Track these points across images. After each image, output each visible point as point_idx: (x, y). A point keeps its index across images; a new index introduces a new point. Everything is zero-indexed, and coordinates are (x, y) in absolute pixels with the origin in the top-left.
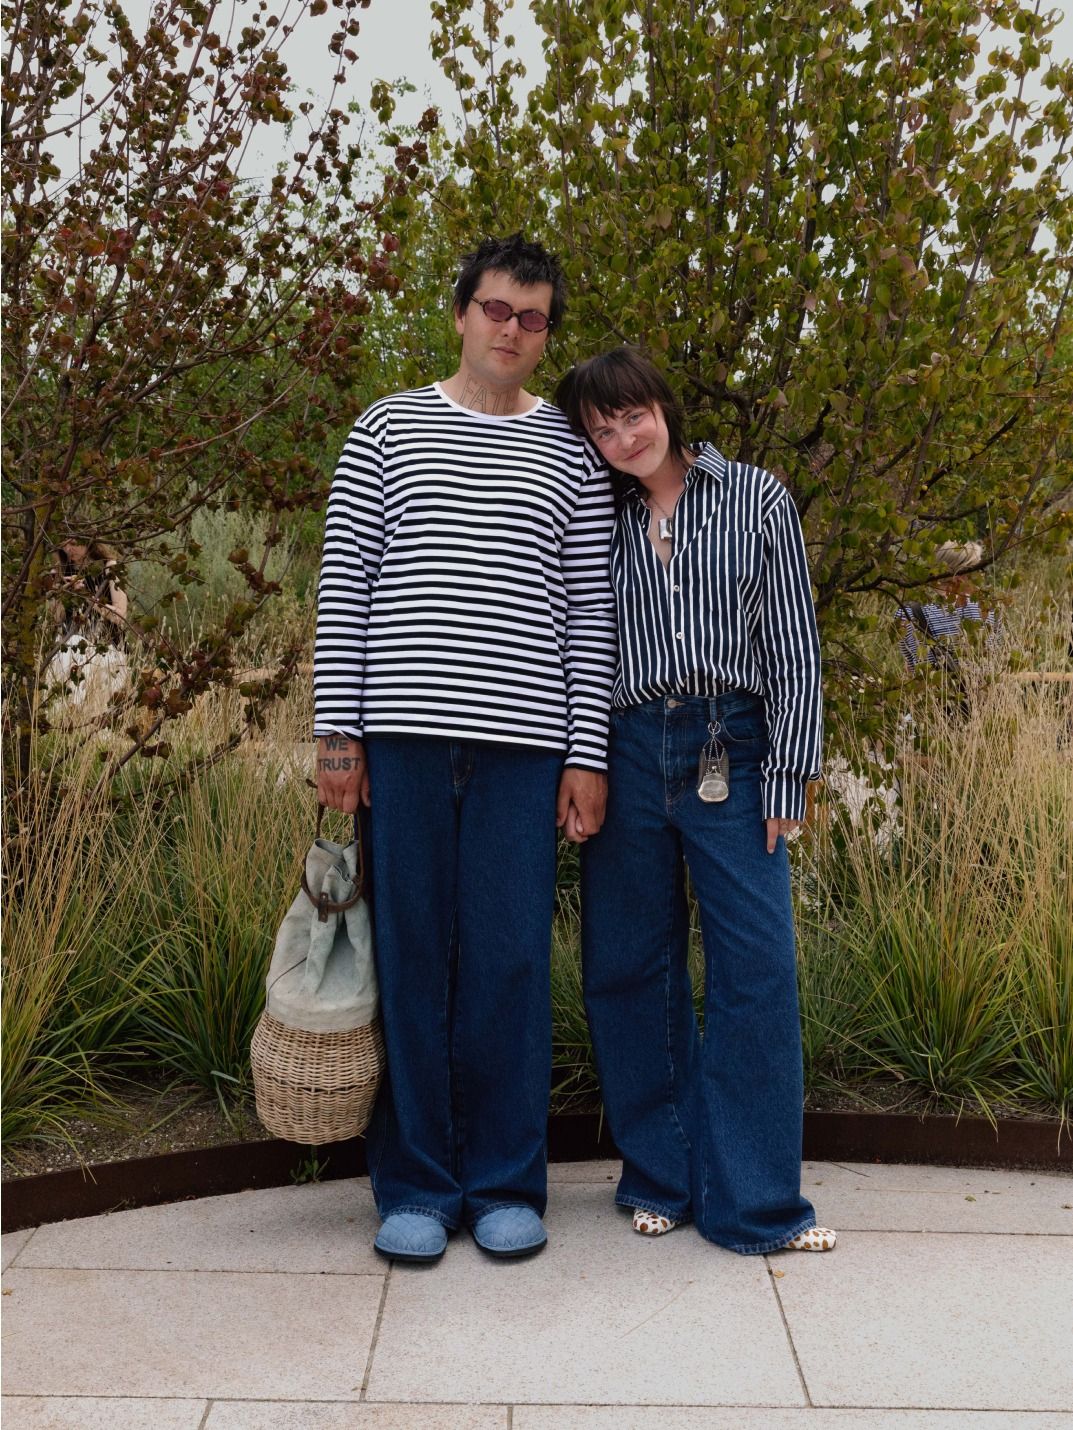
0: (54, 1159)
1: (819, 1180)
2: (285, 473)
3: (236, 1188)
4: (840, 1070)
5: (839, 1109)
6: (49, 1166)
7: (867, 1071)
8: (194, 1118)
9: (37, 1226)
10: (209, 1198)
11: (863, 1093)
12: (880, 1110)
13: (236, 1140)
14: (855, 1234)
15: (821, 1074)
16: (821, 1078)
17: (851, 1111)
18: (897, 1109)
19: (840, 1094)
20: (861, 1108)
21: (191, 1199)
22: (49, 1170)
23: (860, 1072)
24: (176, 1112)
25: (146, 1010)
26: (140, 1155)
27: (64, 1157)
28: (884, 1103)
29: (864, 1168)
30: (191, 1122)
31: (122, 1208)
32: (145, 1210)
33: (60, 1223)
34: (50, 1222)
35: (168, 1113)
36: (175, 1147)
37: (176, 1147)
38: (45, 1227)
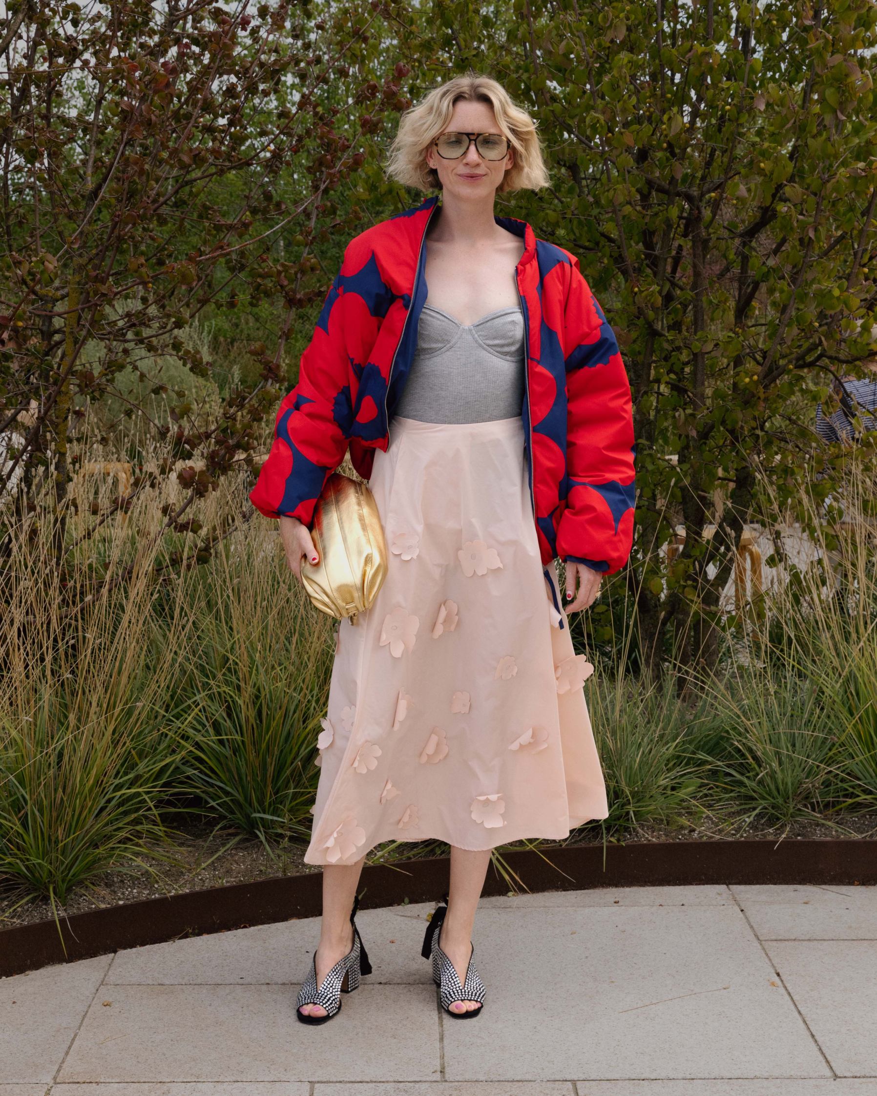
0: (123, 894)
1: (806, 900)
2: (296, 274)
3: (284, 918)
4: (818, 802)
5: (818, 836)
6: (120, 899)
7: (839, 803)
8: (236, 858)
9: (115, 952)
10: (260, 927)
11: (837, 823)
12: (857, 837)
13: (280, 875)
14: (846, 943)
15: (799, 806)
16: (799, 810)
17: (828, 839)
18: (871, 836)
19: (818, 825)
20: (838, 837)
21: (245, 927)
22: (121, 903)
23: (834, 805)
24: (220, 853)
25: (187, 762)
26: (197, 889)
27: (131, 892)
28: (859, 831)
29: (844, 889)
30: (235, 861)
31: (186, 936)
32: (205, 937)
33: (134, 950)
34: (125, 948)
35: (213, 854)
36: (225, 882)
37: (227, 882)
38: (122, 953)
